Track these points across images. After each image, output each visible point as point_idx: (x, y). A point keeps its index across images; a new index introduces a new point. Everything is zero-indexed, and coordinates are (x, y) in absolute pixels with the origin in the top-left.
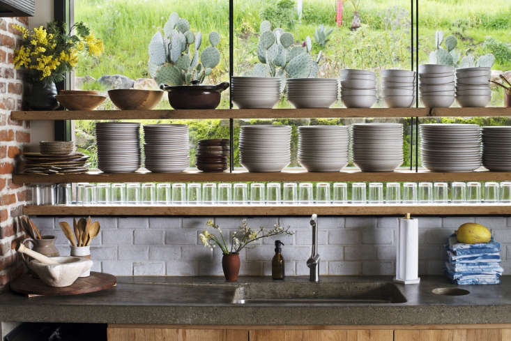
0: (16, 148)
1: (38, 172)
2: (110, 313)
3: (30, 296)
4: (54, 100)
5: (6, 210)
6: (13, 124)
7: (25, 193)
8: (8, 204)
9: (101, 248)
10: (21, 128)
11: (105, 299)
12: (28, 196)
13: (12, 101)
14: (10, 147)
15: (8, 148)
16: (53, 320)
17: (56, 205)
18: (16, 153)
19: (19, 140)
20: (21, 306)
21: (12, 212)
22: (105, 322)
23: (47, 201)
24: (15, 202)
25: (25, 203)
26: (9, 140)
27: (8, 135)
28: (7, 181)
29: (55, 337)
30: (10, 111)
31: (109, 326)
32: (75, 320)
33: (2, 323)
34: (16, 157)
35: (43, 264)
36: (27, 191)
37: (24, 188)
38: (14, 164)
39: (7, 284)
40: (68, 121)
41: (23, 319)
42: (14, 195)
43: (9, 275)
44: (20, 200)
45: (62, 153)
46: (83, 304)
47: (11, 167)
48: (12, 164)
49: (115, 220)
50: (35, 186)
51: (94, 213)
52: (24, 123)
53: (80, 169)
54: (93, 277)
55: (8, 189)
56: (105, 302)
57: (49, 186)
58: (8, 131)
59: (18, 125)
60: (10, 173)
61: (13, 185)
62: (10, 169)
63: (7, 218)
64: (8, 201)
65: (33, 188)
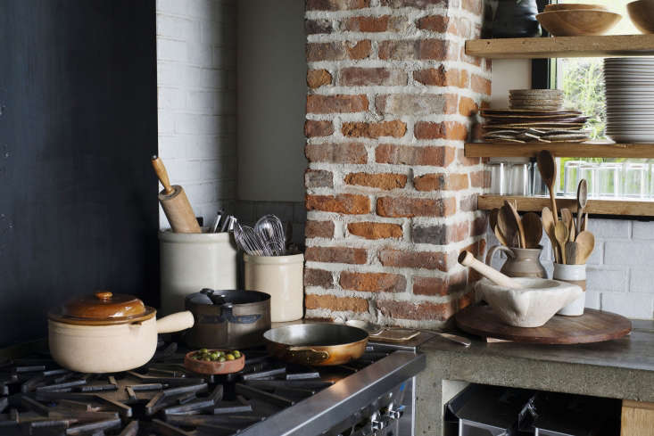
0: (471, 100)
1: (508, 138)
2: (630, 384)
3: (489, 340)
4: (535, 24)
5: (454, 199)
6: (468, 62)
7: (482, 175)
8: (457, 189)
9: (601, 270)
10: (480, 70)
11: (619, 356)
12: (486, 180)
13: (467, 25)
14: (462, 98)
15: (459, 99)
16: (528, 386)
17: (530, 196)
18: (472, 108)
19: (475, 89)
20: (475, 357)
21: (461, 202)
22: (619, 396)
23: (516, 190)
24: (467, 187)
25: (481, 191)
26: (462, 86)
27: (460, 77)
28: (456, 153)
29: (528, 412)
30: (465, 39)
31: (624, 403)
32: (566, 389)
33: (444, 382)
34: (472, 115)
35: (502, 289)
36: (485, 172)
37: (481, 167)
38: (468, 126)
39: (450, 318)
40: (553, 60)
41: (478, 379)
42: (466, 175)
43: (454, 304)
44: (474, 185)
45: (546, 108)
46: (582, 362)
47: (463, 131)
48: (465, 126)
49: (628, 225)
50: (497, 165)
51: (594, 211)
52: (483, 63)
53: (575, 134)
54: (589, 317)
55: (458, 164)
56: (618, 362)
57: (521, 165)
58: (460, 71)
59: (474, 64)
60: (461, 140)
61: (464, 159)
62: (462, 133)
63: (455, 211)
64: (457, 183)
65: (494, 168)
